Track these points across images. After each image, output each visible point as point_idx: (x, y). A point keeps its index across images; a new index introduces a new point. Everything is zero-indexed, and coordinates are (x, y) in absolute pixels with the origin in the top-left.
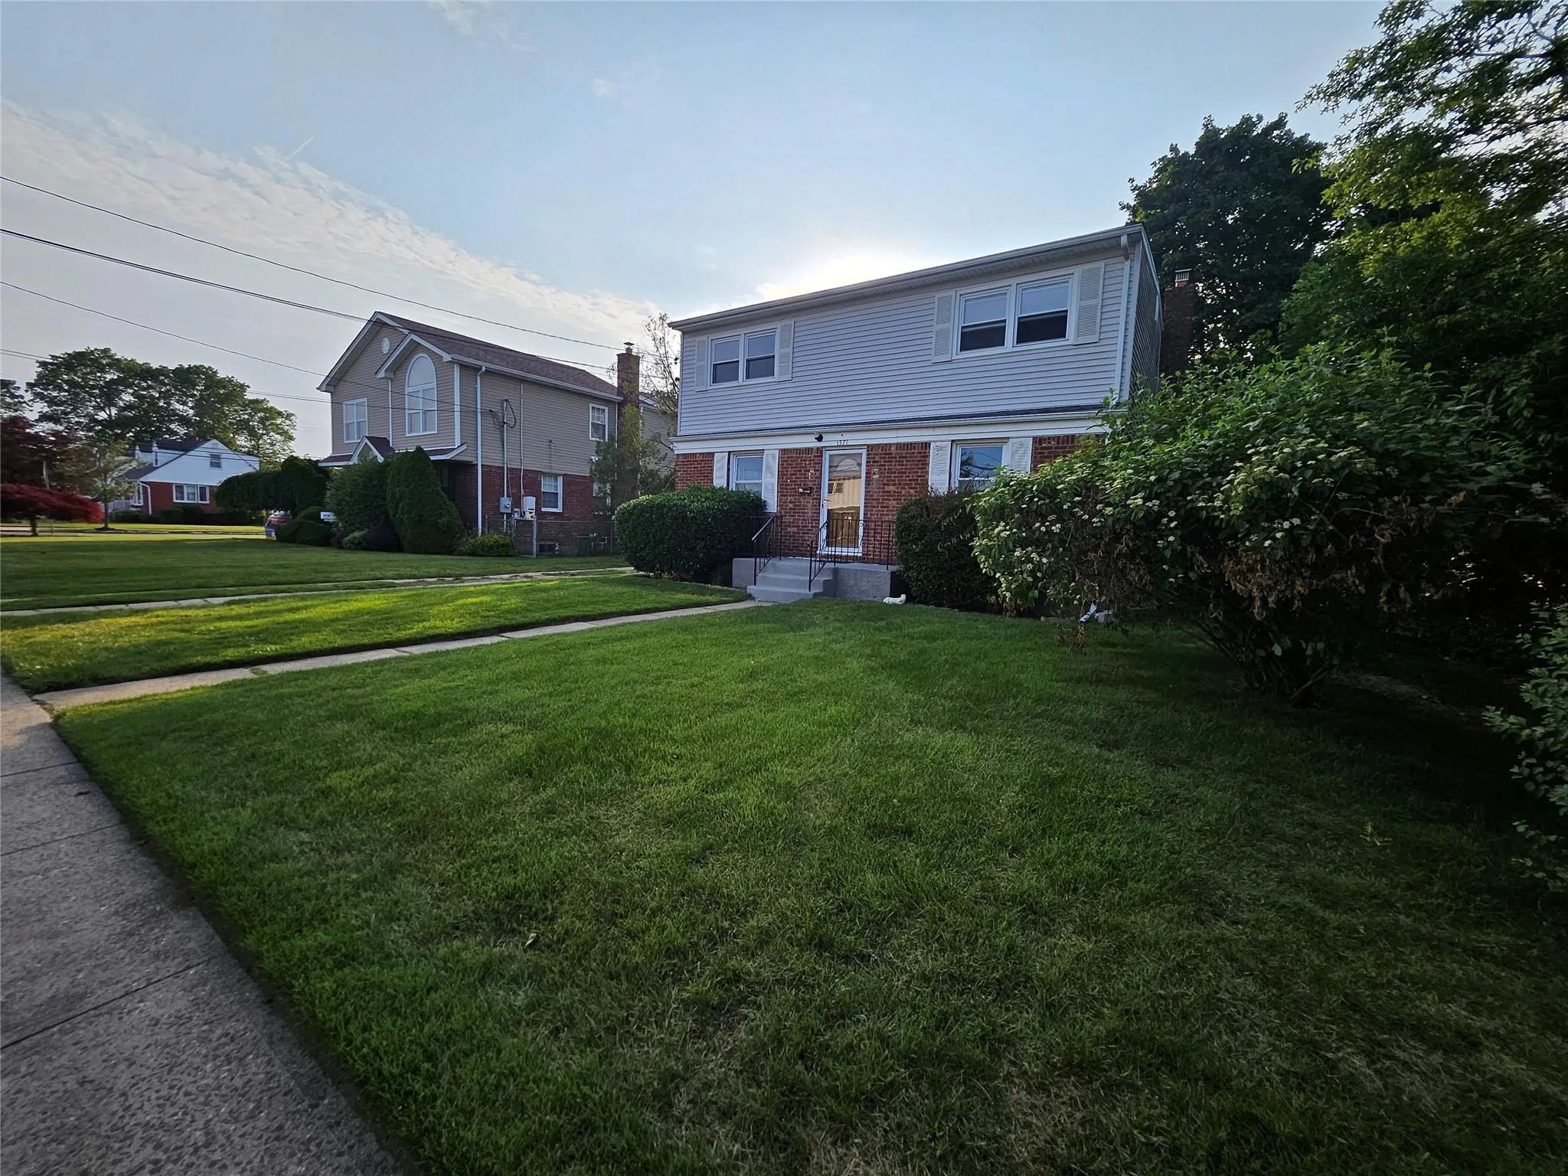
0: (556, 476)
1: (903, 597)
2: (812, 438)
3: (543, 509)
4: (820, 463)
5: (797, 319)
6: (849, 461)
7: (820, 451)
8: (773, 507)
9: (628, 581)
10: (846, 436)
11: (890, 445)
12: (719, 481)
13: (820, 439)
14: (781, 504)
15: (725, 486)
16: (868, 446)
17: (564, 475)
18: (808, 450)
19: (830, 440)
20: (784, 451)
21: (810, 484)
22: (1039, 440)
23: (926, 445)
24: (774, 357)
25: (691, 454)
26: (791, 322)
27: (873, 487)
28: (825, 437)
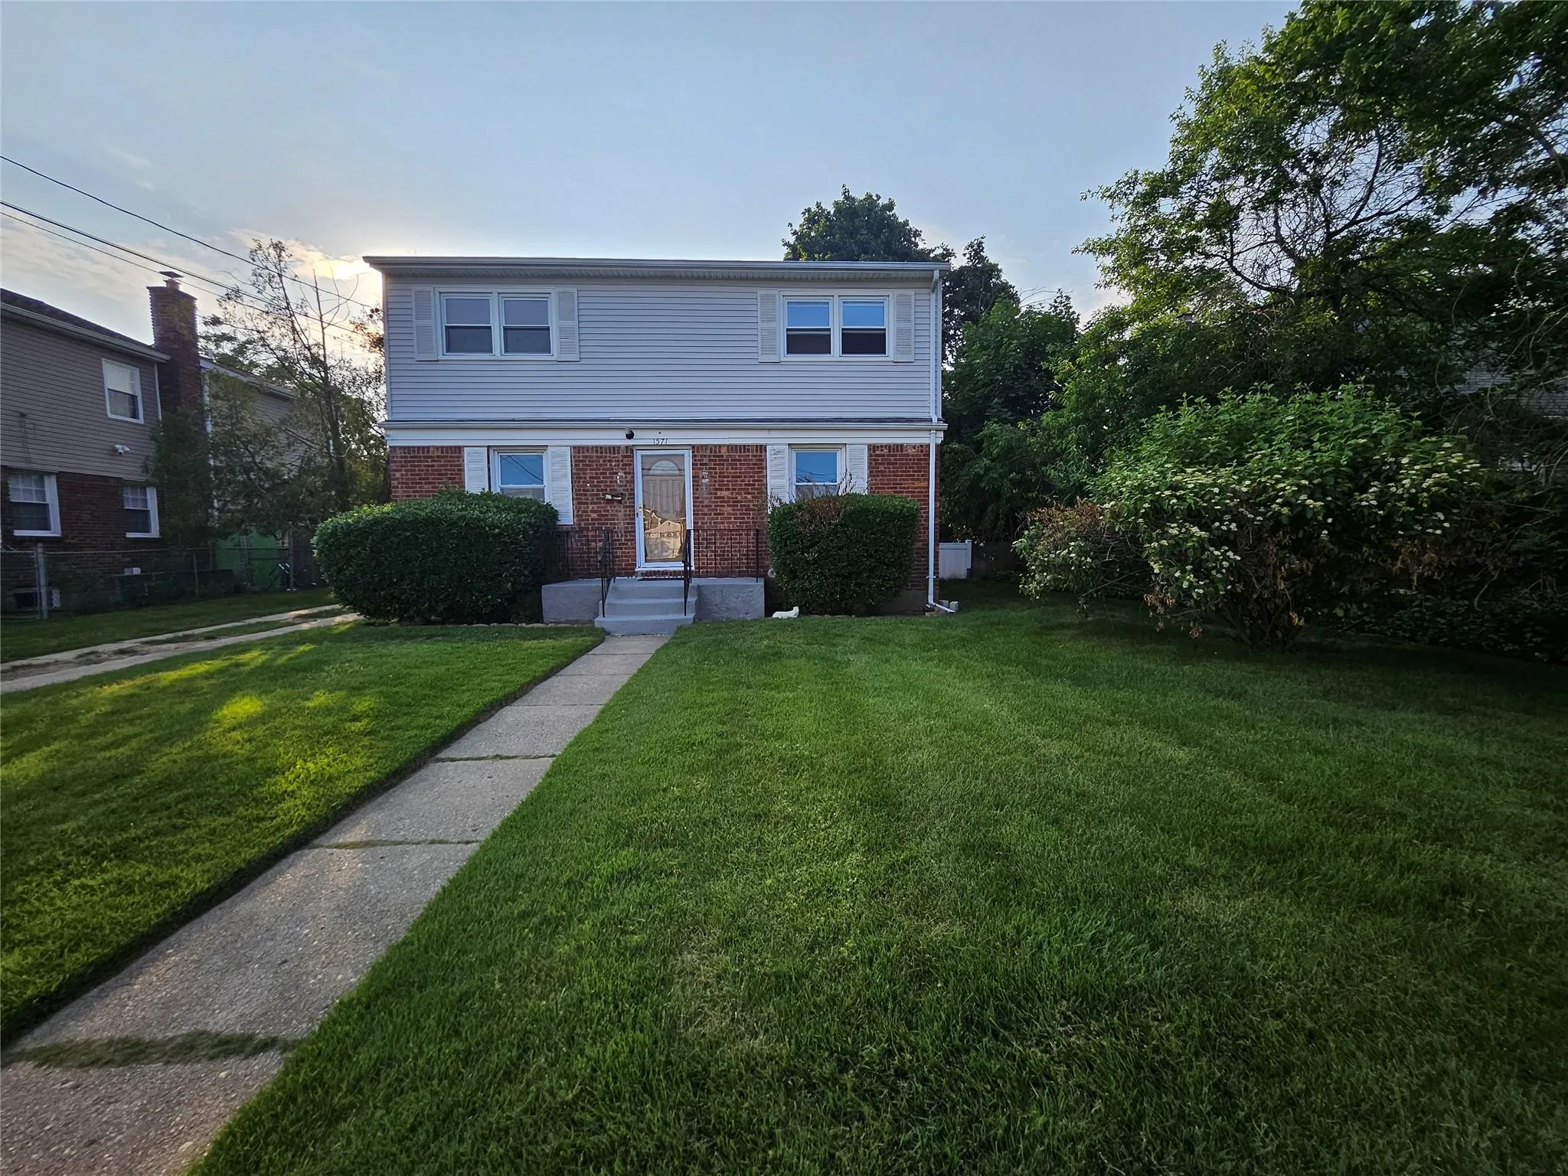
0: (41, 475)
1: (796, 609)
2: (623, 434)
3: (18, 533)
4: (631, 464)
5: (580, 287)
6: (665, 463)
7: (630, 450)
8: (567, 519)
9: (352, 635)
10: (665, 434)
11: (720, 446)
12: (474, 483)
13: (630, 436)
14: (577, 515)
15: (487, 490)
16: (693, 447)
17: (59, 476)
18: (614, 449)
19: (642, 438)
20: (577, 449)
21: (620, 490)
22: (873, 448)
23: (762, 448)
24: (548, 329)
25: (419, 447)
26: (573, 289)
27: (704, 492)
28: (637, 434)
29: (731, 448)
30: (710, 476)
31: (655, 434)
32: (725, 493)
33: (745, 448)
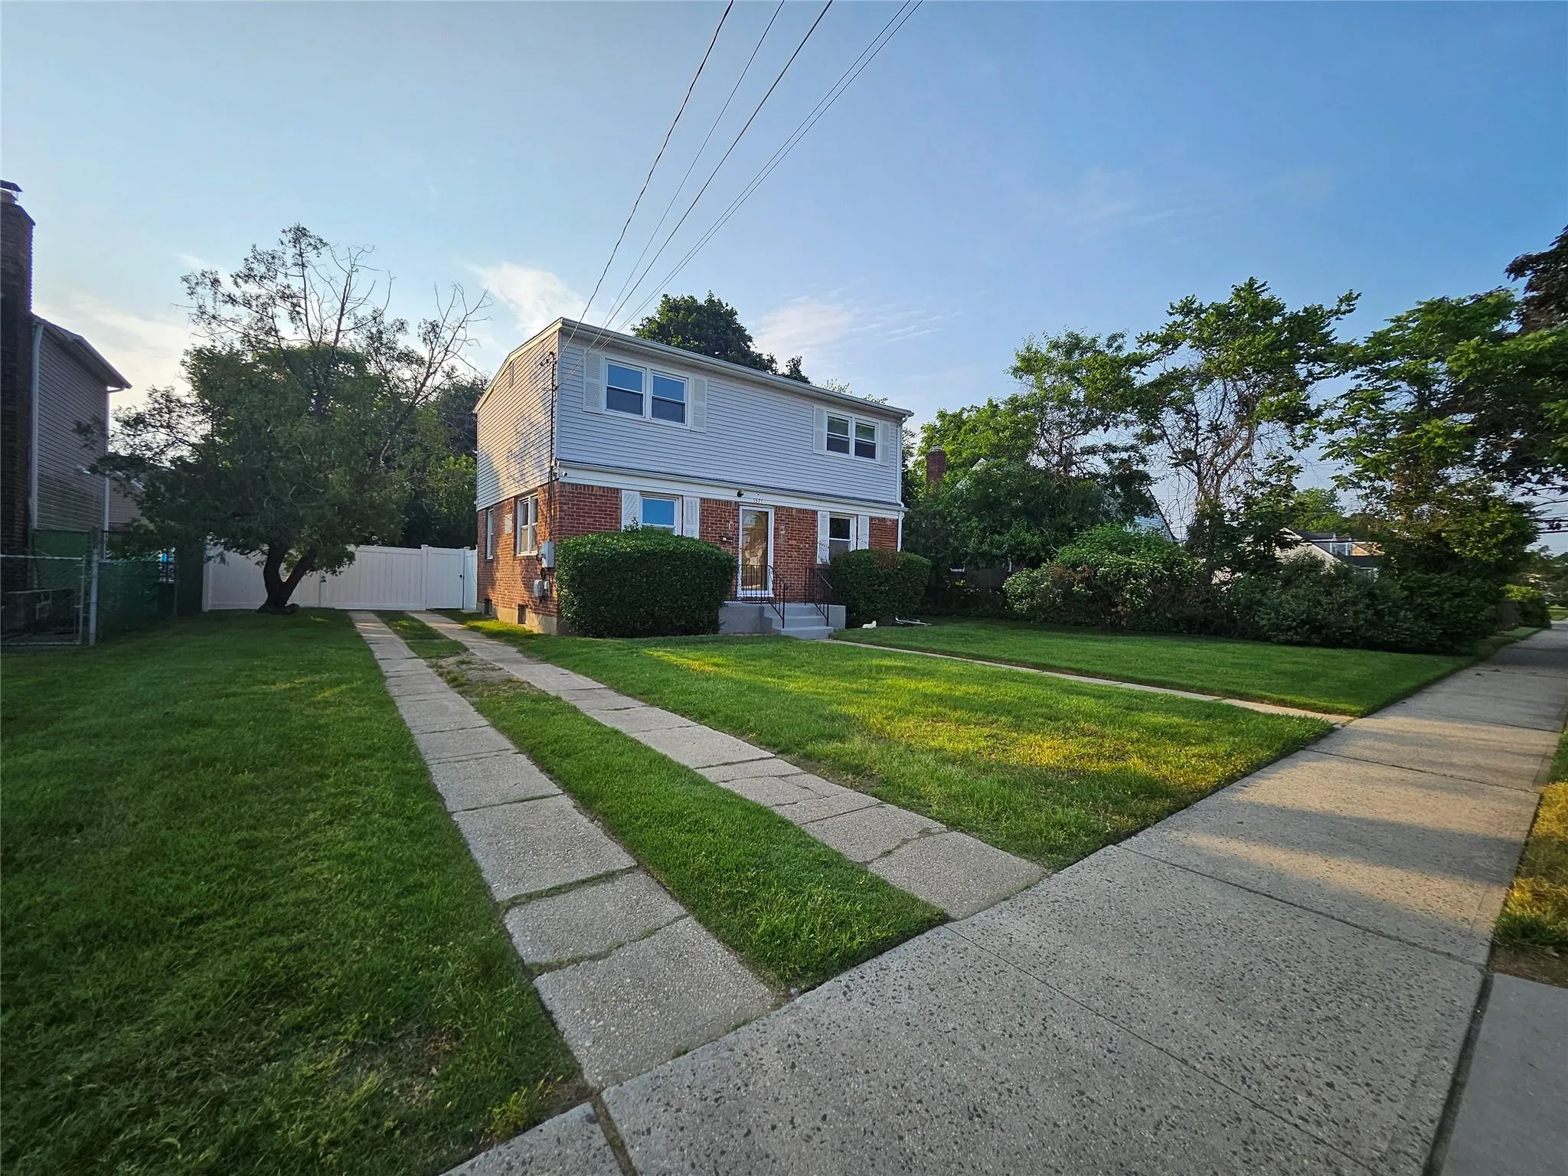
1: (874, 622)
2: (734, 493)
4: (737, 516)
5: (709, 378)
7: (738, 505)
10: (761, 496)
11: (792, 508)
12: (626, 520)
13: (740, 495)
15: (634, 526)
16: (776, 507)
18: (728, 503)
19: (749, 497)
20: (703, 501)
21: (730, 534)
22: (872, 519)
23: (815, 512)
24: (683, 405)
25: (585, 486)
26: (705, 379)
27: (781, 541)
28: (745, 494)
29: (799, 511)
30: (786, 530)
31: (755, 496)
32: (794, 542)
33: (805, 511)
